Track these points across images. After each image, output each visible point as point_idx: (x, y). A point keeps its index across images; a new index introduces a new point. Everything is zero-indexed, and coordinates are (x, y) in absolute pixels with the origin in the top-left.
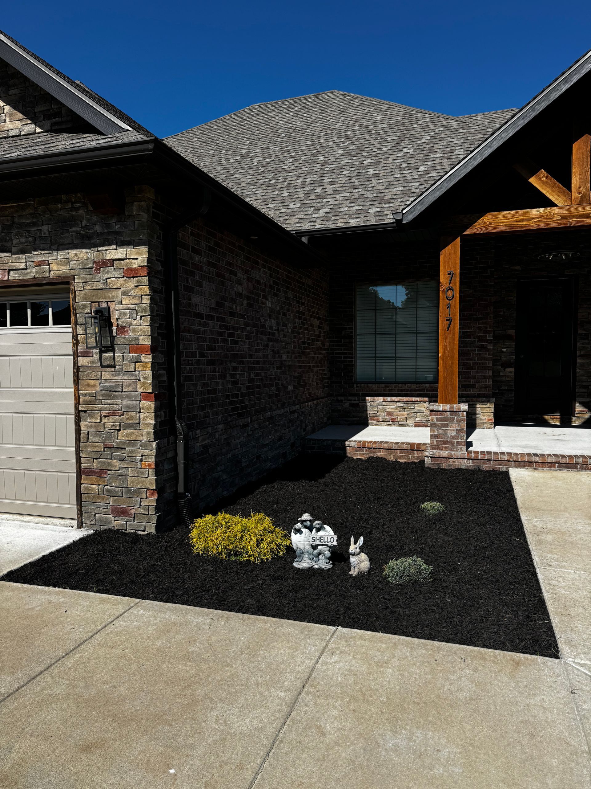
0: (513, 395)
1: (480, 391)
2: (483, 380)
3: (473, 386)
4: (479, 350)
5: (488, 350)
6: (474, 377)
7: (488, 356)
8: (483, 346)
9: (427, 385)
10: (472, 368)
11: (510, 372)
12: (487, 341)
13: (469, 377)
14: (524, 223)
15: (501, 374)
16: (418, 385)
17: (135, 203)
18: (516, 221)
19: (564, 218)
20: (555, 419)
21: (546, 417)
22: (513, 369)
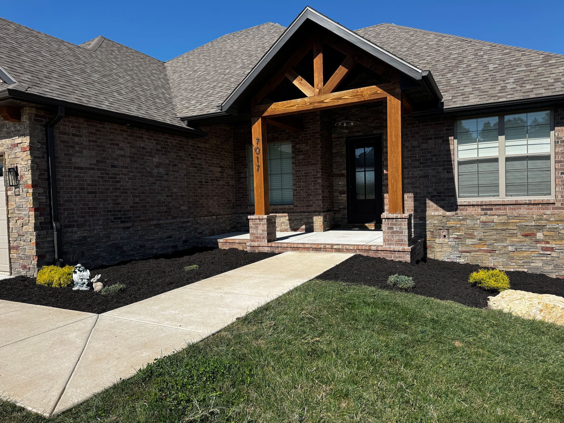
0: (347, 211)
1: (315, 209)
2: (317, 202)
3: (311, 206)
4: (314, 184)
5: (318, 183)
6: (312, 200)
7: (318, 187)
8: (315, 181)
9: (287, 206)
10: (311, 195)
11: (344, 197)
12: (318, 178)
13: (309, 200)
14: (292, 108)
15: (339, 198)
16: (282, 206)
17: (24, 116)
18: (287, 107)
19: (311, 104)
20: (371, 226)
21: (367, 225)
22: (346, 195)
